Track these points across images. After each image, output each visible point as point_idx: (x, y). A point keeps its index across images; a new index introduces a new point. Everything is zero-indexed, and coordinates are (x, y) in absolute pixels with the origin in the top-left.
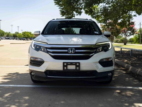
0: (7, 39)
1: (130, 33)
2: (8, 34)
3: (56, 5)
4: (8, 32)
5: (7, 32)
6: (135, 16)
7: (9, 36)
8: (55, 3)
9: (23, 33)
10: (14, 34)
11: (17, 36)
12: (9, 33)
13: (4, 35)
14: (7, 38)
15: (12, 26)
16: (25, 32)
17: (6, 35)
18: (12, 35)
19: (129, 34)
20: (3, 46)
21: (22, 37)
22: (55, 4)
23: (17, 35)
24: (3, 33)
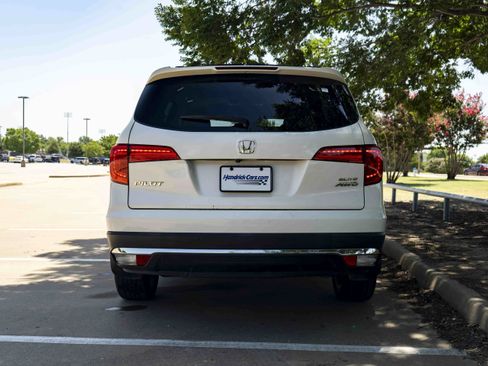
0: (48, 161)
1: (467, 138)
2: (54, 144)
3: (168, 39)
4: (55, 138)
5: (51, 138)
6: (467, 74)
7: (57, 152)
8: (167, 32)
9: (104, 139)
10: (75, 144)
11: (84, 150)
12: (60, 139)
13: (37, 147)
14: (48, 157)
15: (68, 115)
16: (111, 137)
17: (48, 147)
18: (67, 147)
19: (462, 141)
20: (20, 184)
21: (99, 155)
22: (167, 36)
23: (84, 148)
24: (37, 141)
